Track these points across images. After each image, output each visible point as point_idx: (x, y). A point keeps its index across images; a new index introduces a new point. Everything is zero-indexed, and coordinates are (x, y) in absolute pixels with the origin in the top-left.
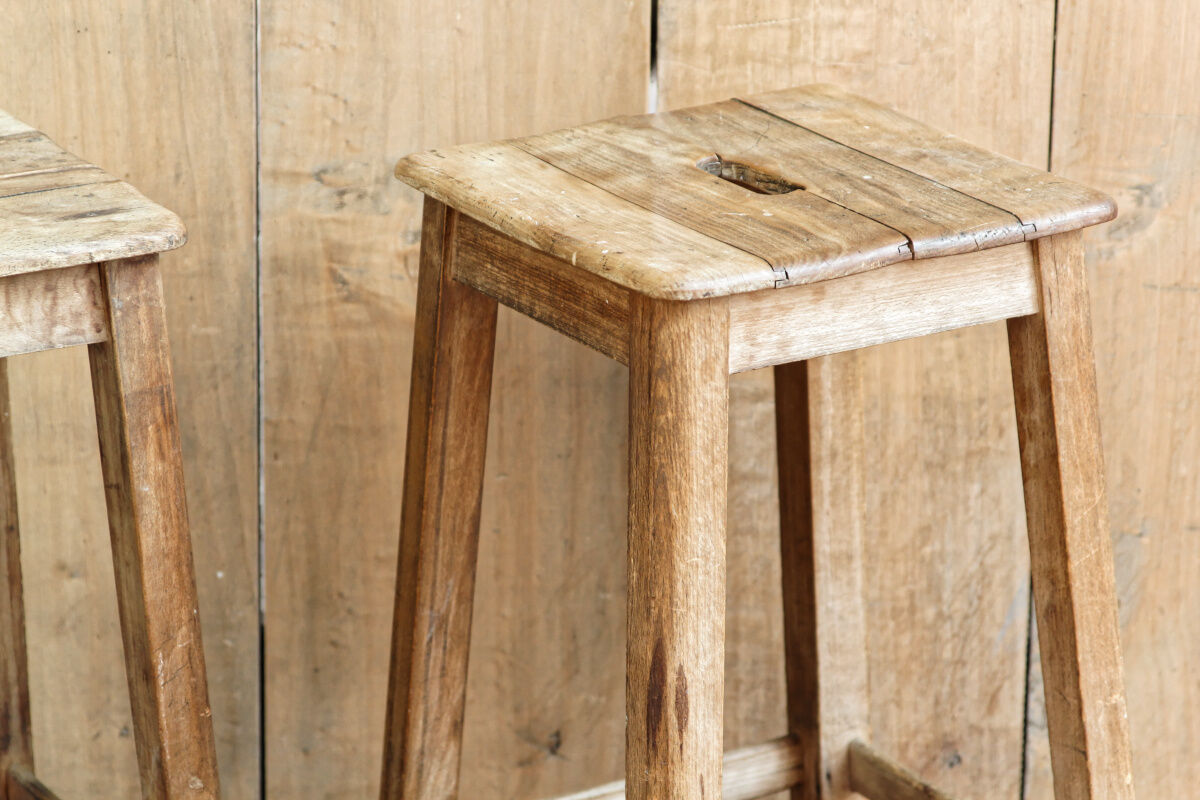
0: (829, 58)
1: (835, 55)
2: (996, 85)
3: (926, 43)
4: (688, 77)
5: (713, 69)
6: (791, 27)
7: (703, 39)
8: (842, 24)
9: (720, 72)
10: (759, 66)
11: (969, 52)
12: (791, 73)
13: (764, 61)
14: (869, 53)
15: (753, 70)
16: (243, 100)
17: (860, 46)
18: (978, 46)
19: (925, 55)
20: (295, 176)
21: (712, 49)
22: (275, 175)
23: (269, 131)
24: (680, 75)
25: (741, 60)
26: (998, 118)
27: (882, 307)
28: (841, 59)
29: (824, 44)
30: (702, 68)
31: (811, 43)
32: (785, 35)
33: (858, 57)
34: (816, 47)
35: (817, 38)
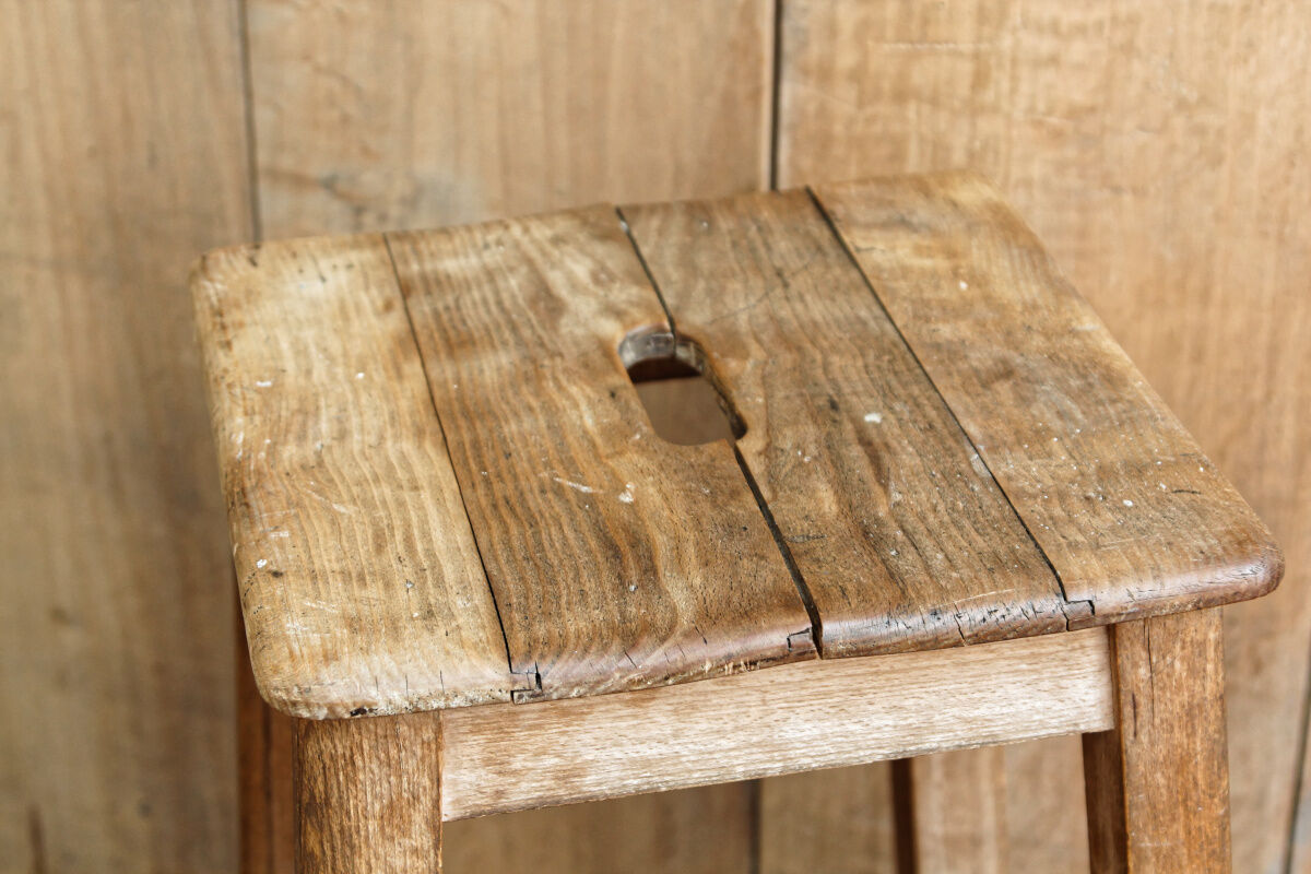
0: (1031, 109)
1: (1041, 106)
2: (1287, 180)
3: (1182, 105)
4: (823, 112)
5: (861, 104)
6: (976, 56)
7: (846, 59)
8: (1054, 60)
9: (869, 111)
10: (926, 109)
11: (1248, 124)
12: (974, 125)
13: (935, 102)
14: (1092, 110)
15: (919, 114)
16: (229, 71)
17: (1079, 97)
18: (1263, 117)
19: (1179, 122)
20: (299, 182)
21: (857, 75)
22: (275, 175)
23: (263, 116)
24: (812, 108)
25: (901, 96)
26: (1287, 230)
27: (780, 715)
28: (1050, 112)
29: (1025, 87)
30: (843, 100)
31: (1005, 85)
32: (966, 68)
33: (1074, 113)
34: (1014, 91)
35: (1014, 79)
